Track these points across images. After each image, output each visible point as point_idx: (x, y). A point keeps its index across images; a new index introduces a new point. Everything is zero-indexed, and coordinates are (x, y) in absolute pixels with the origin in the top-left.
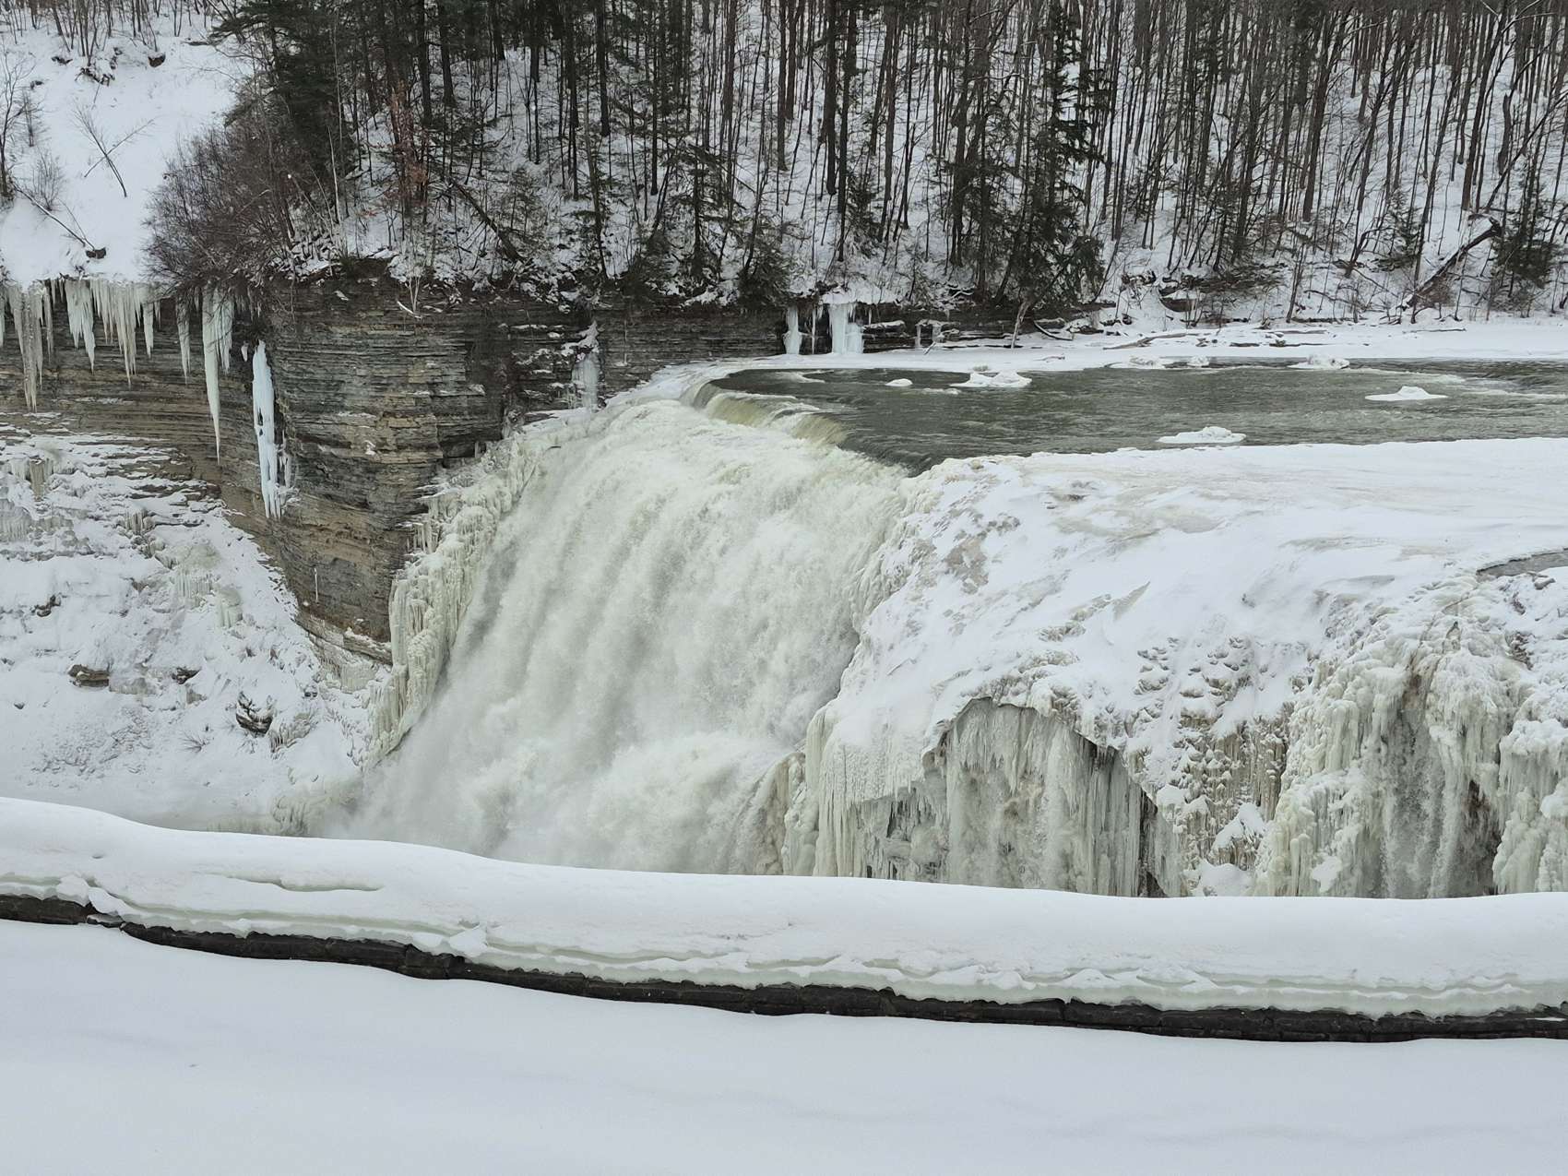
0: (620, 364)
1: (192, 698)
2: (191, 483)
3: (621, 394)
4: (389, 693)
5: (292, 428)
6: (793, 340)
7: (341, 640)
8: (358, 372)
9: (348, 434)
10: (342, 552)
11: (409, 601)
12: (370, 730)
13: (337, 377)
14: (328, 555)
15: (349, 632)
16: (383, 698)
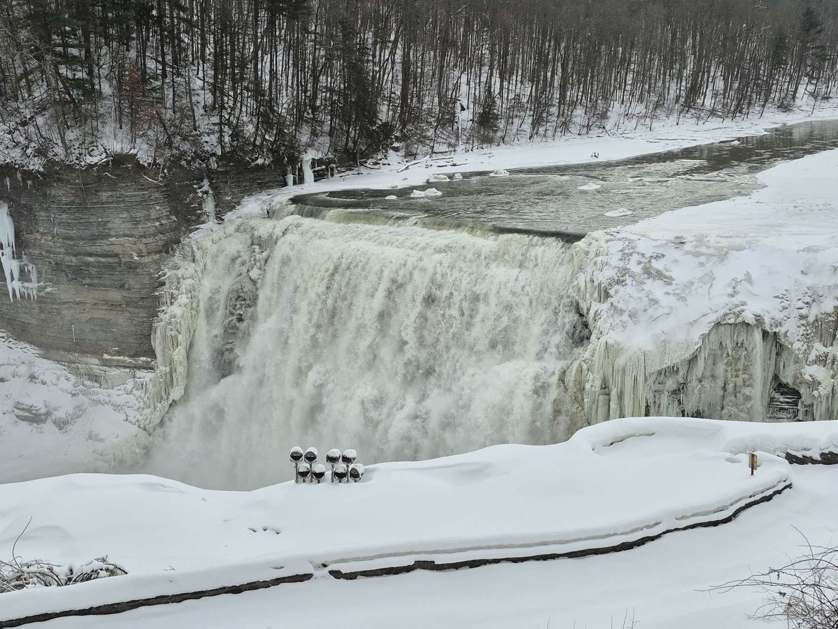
0: (228, 198)
3: (229, 214)
4: (160, 383)
5: (59, 250)
6: (290, 178)
7: (97, 361)
8: (121, 216)
9: (117, 249)
10: (98, 314)
11: (169, 333)
12: (142, 405)
13: (105, 219)
14: (85, 316)
15: (106, 356)
16: (150, 386)
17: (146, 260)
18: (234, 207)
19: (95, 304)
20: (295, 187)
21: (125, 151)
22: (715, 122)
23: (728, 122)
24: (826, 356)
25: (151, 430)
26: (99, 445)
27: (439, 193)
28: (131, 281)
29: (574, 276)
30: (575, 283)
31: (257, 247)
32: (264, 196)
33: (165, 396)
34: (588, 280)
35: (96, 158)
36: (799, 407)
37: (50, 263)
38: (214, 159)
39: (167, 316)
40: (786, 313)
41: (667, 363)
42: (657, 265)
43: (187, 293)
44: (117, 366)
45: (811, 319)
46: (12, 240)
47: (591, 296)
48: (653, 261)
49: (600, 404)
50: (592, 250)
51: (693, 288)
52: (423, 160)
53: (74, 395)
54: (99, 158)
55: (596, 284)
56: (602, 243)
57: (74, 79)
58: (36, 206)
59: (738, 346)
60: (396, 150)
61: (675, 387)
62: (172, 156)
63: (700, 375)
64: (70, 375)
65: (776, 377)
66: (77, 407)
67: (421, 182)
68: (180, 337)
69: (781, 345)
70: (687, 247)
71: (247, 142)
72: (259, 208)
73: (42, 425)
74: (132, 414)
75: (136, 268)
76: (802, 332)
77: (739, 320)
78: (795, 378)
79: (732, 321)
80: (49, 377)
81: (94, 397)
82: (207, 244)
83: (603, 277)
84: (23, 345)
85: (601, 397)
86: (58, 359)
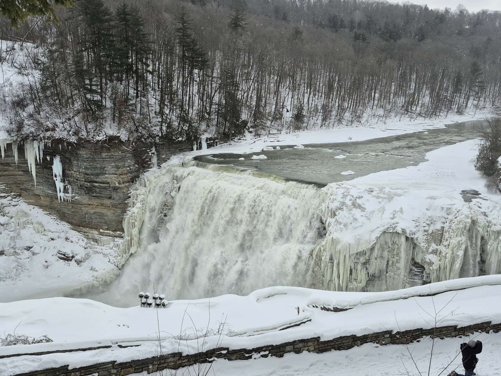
0: (164, 156)
1: (34, 254)
2: (13, 194)
3: (164, 164)
4: (126, 244)
5: (82, 179)
6: (195, 147)
7: (97, 233)
8: (111, 165)
9: (109, 180)
10: (98, 210)
11: (131, 221)
12: (117, 255)
13: (104, 166)
14: (92, 211)
15: (101, 231)
16: (121, 246)
17: (122, 186)
18: (166, 161)
19: (98, 205)
20: (197, 151)
21: (115, 135)
22: (420, 120)
23: (427, 121)
24: (437, 250)
25: (120, 267)
26: (95, 274)
27: (266, 157)
28: (114, 195)
29: (320, 204)
30: (320, 208)
31: (175, 181)
32: (181, 156)
33: (127, 251)
34: (326, 207)
35: (101, 137)
36: (424, 274)
37: (78, 185)
38: (158, 138)
39: (131, 212)
40: (417, 228)
41: (360, 250)
42: (359, 201)
43: (141, 202)
44: (106, 236)
45: (430, 232)
46: (61, 173)
47: (328, 214)
48: (357, 199)
49: (329, 267)
50: (329, 192)
51: (374, 214)
52: (263, 138)
53: (85, 248)
54: (102, 137)
55: (330, 209)
56: (334, 189)
57: (93, 100)
58: (72, 159)
59: (394, 243)
60: (251, 132)
61: (364, 261)
62: (138, 136)
63: (376, 256)
64: (84, 239)
65: (413, 259)
66: (86, 254)
67: (259, 150)
68: (136, 223)
69: (415, 244)
70: (374, 193)
71: (174, 130)
72: (178, 162)
73: (70, 262)
74: (112, 258)
75: (117, 189)
76: (425, 238)
77: (395, 231)
78: (422, 260)
79: (391, 231)
80: (74, 239)
81: (95, 250)
82: (152, 178)
83: (334, 205)
84: (64, 223)
85: (329, 264)
86: (79, 230)
